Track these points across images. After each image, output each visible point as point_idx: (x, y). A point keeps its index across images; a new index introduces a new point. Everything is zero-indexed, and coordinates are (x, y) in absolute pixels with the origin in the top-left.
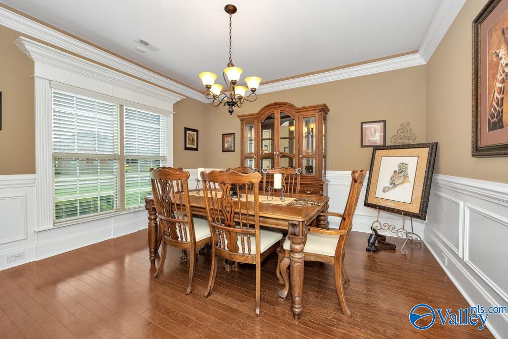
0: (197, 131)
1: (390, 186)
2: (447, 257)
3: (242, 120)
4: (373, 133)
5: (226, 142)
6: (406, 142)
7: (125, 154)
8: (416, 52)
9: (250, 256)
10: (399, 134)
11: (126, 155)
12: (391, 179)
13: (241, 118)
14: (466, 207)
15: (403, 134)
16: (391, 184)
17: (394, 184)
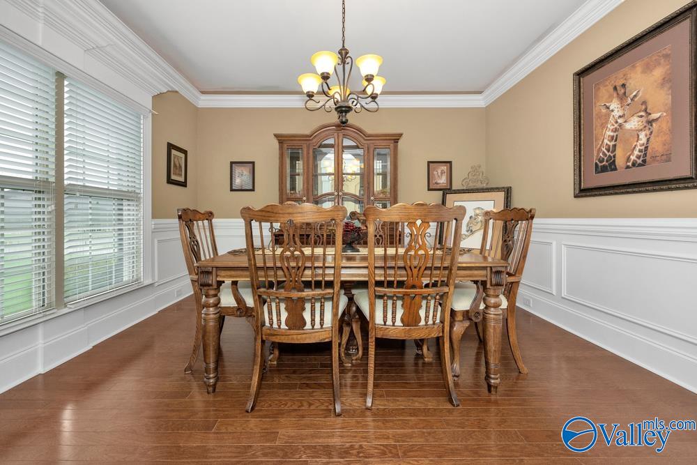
0: (185, 152)
1: (466, 233)
2: (532, 298)
3: (281, 142)
4: (439, 174)
5: (237, 175)
6: (479, 185)
7: (66, 182)
8: (480, 93)
9: (436, 327)
10: (470, 177)
11: (70, 185)
12: (468, 225)
13: (280, 138)
14: (563, 246)
15: (475, 178)
16: (467, 231)
17: (472, 231)
